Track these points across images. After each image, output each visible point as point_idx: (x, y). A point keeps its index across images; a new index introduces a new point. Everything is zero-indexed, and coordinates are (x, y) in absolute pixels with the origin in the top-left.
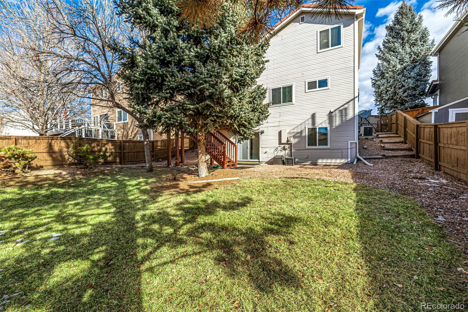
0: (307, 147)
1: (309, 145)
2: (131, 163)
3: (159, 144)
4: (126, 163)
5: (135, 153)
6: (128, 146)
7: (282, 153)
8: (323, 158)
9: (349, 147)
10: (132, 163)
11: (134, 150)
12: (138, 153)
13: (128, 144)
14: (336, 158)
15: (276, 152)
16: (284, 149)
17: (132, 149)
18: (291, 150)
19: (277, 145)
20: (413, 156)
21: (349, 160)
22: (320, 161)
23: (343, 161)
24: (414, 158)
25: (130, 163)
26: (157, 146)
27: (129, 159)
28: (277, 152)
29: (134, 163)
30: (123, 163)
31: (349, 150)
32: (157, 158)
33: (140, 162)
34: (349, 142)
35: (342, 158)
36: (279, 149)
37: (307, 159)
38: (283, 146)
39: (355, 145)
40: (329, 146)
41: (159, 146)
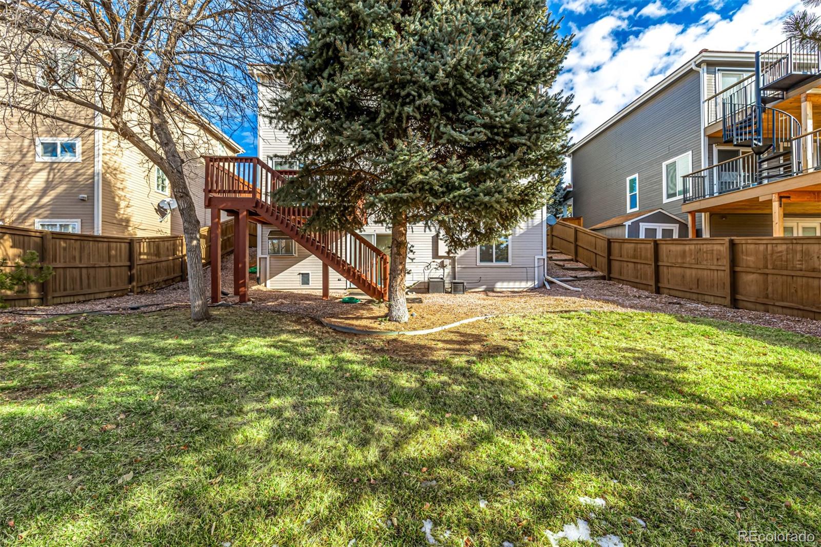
0: (479, 263)
1: (481, 261)
2: (72, 299)
3: (144, 247)
4: (58, 300)
5: (84, 271)
6: (65, 249)
7: (439, 273)
8: (503, 280)
9: (536, 265)
10: (76, 298)
11: (80, 261)
12: (92, 271)
13: (63, 244)
14: (521, 280)
15: (427, 272)
16: (442, 266)
17: (74, 258)
18: (454, 268)
19: (430, 260)
20: (603, 278)
21: (536, 283)
22: (499, 286)
23: (530, 285)
24: (605, 279)
25: (68, 299)
26: (140, 254)
27: (65, 290)
28: (429, 271)
29: (82, 298)
30: (50, 302)
31: (536, 269)
32: (140, 284)
33: (98, 296)
34: (537, 257)
35: (527, 280)
36: (434, 265)
37: (479, 283)
38: (439, 261)
39: (542, 261)
40: (510, 263)
41: (144, 254)
